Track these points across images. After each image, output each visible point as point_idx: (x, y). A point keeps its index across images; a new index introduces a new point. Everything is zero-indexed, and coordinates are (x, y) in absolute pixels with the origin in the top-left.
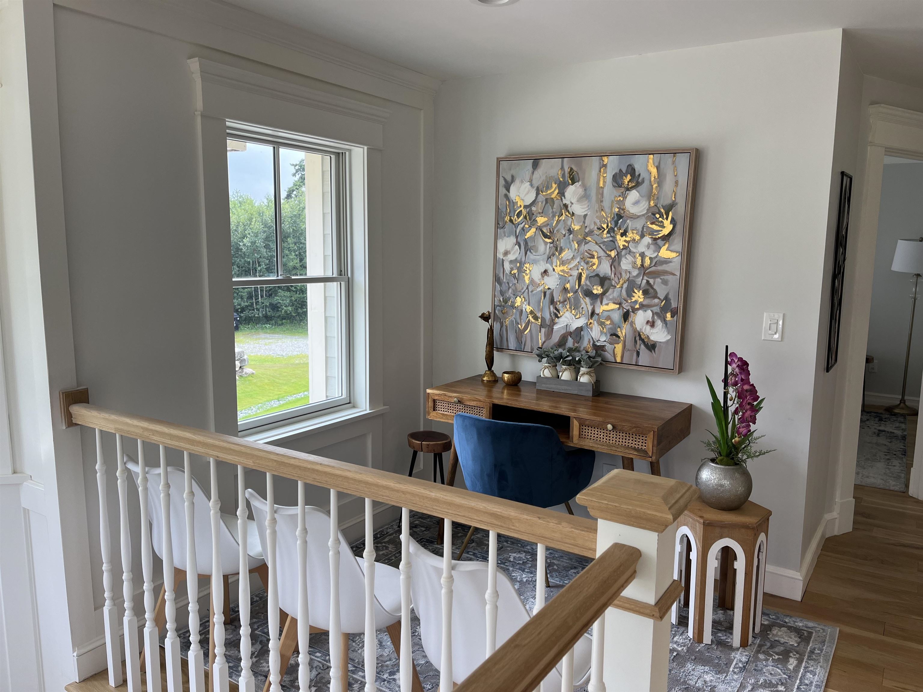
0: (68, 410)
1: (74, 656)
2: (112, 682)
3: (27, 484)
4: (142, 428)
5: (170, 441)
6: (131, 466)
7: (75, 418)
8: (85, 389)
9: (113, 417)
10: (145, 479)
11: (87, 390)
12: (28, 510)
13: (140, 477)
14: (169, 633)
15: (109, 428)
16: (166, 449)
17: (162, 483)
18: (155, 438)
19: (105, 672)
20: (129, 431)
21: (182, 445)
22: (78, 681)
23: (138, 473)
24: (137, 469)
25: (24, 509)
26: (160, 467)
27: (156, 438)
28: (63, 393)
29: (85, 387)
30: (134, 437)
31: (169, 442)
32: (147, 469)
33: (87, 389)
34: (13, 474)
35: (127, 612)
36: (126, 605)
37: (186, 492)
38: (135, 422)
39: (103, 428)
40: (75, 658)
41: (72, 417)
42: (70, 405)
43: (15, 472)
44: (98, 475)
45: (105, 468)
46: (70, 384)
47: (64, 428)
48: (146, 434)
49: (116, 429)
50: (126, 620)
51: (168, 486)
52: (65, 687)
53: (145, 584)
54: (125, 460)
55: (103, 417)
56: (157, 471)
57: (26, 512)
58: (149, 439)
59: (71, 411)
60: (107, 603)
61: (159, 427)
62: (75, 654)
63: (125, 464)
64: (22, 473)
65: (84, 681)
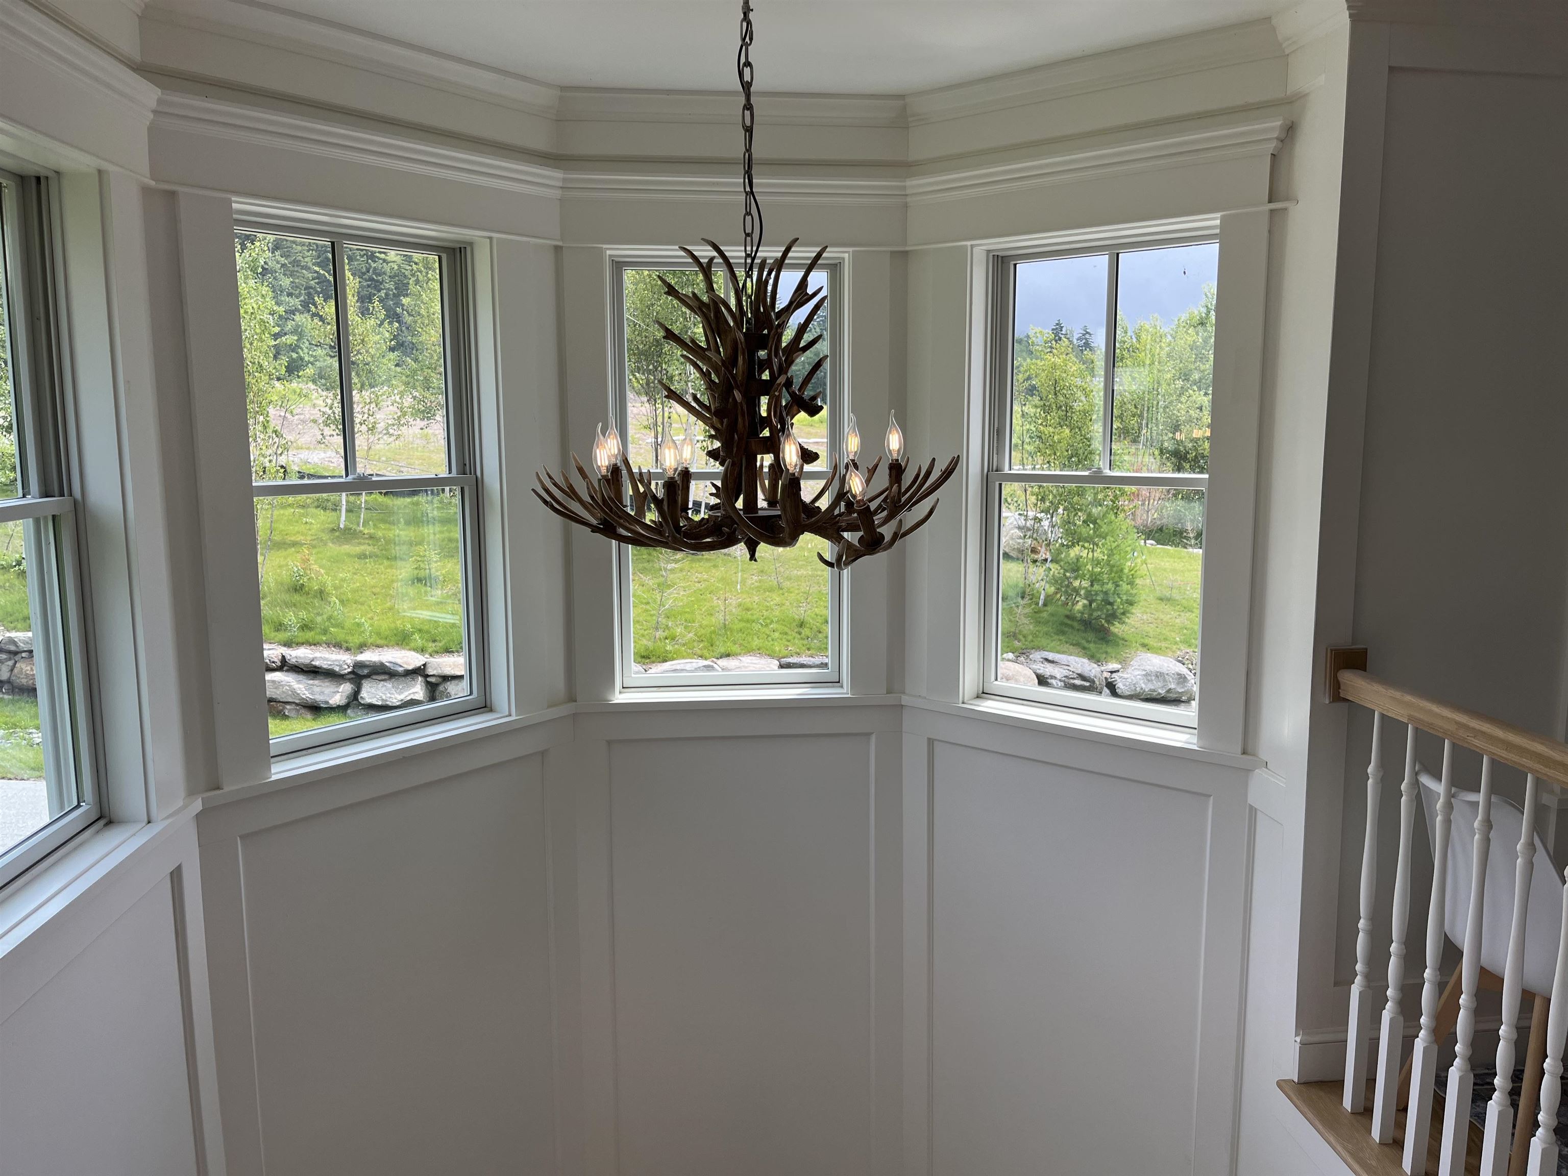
0: (1336, 677)
1: (1295, 1041)
2: (1347, 1102)
3: (1260, 774)
4: (1457, 723)
5: (1504, 752)
6: (1426, 780)
7: (1344, 690)
8: (1363, 649)
9: (1408, 698)
10: (1449, 807)
11: (1365, 652)
12: (1256, 809)
13: (1441, 800)
14: (1457, 1060)
15: (1398, 713)
16: (1493, 762)
17: (1479, 818)
18: (1476, 742)
19: (1339, 1084)
20: (1432, 724)
21: (1524, 761)
22: (1296, 1080)
23: (1439, 794)
24: (1439, 788)
25: (1251, 807)
26: (1480, 792)
27: (1478, 743)
28: (1332, 650)
29: (1365, 647)
30: (1440, 735)
31: (1504, 754)
32: (1453, 790)
33: (1367, 649)
34: (1242, 754)
35: (1389, 1004)
36: (1390, 992)
37: (1522, 841)
38: (1446, 712)
39: (1388, 711)
40: (1298, 1046)
41: (1339, 688)
42: (1340, 669)
43: (1244, 752)
44: (1370, 782)
45: (1381, 774)
46: (1343, 639)
47: (1327, 702)
48: (1462, 733)
49: (1411, 718)
50: (1386, 1016)
51: (1488, 824)
52: (1277, 1082)
53: (1427, 971)
54: (1417, 768)
55: (1392, 695)
56: (1472, 797)
57: (1253, 811)
58: (1467, 742)
59: (1340, 679)
60: (1358, 979)
61: (1488, 725)
62: (1298, 1039)
63: (1417, 774)
64: (1254, 755)
65: (1304, 1083)
